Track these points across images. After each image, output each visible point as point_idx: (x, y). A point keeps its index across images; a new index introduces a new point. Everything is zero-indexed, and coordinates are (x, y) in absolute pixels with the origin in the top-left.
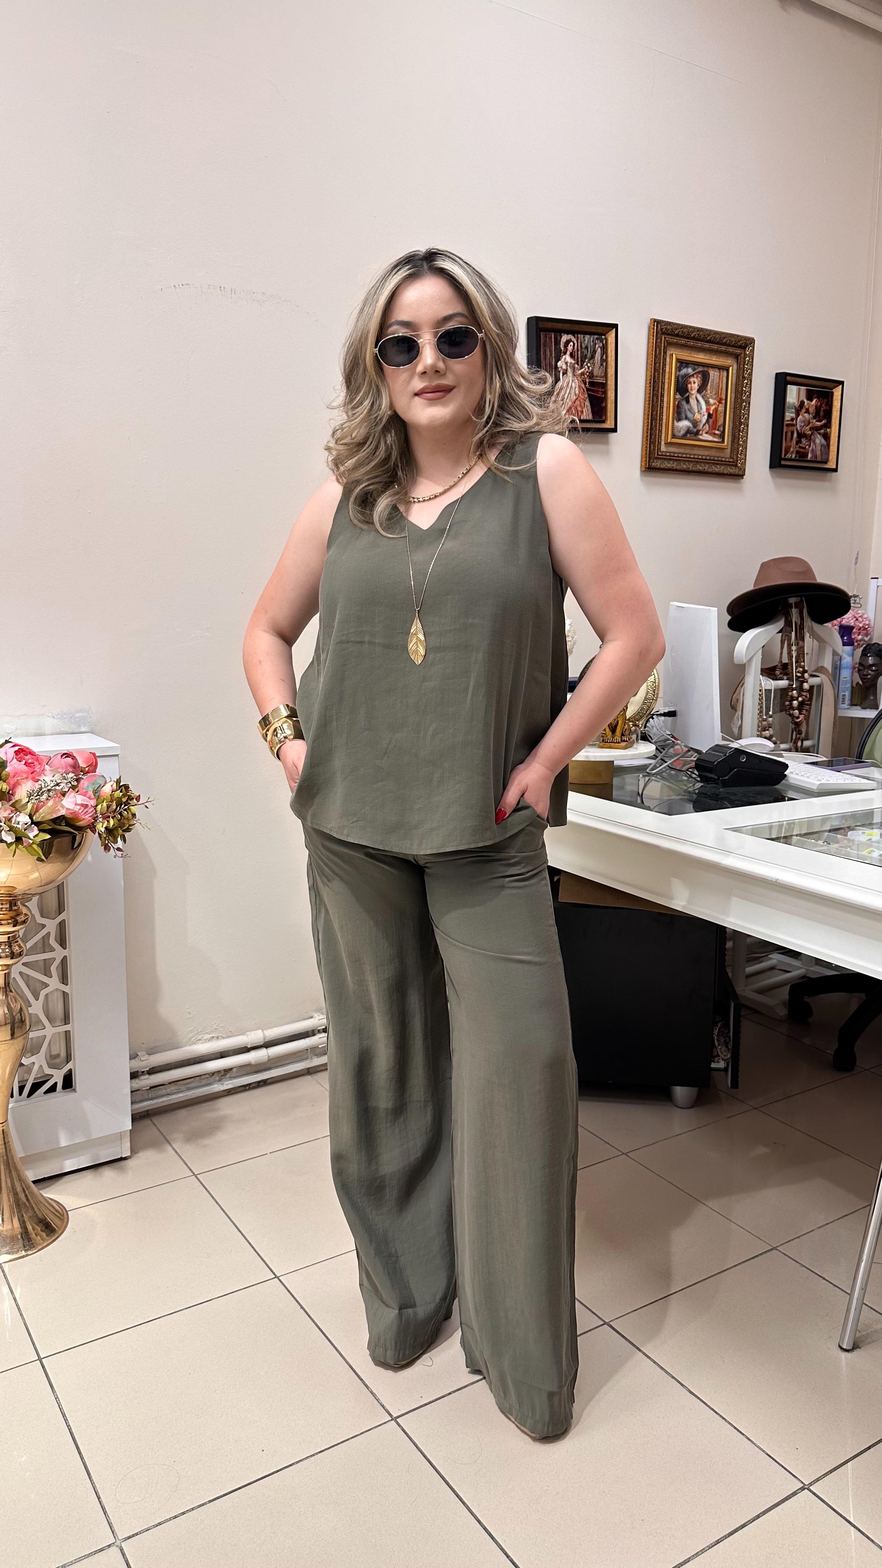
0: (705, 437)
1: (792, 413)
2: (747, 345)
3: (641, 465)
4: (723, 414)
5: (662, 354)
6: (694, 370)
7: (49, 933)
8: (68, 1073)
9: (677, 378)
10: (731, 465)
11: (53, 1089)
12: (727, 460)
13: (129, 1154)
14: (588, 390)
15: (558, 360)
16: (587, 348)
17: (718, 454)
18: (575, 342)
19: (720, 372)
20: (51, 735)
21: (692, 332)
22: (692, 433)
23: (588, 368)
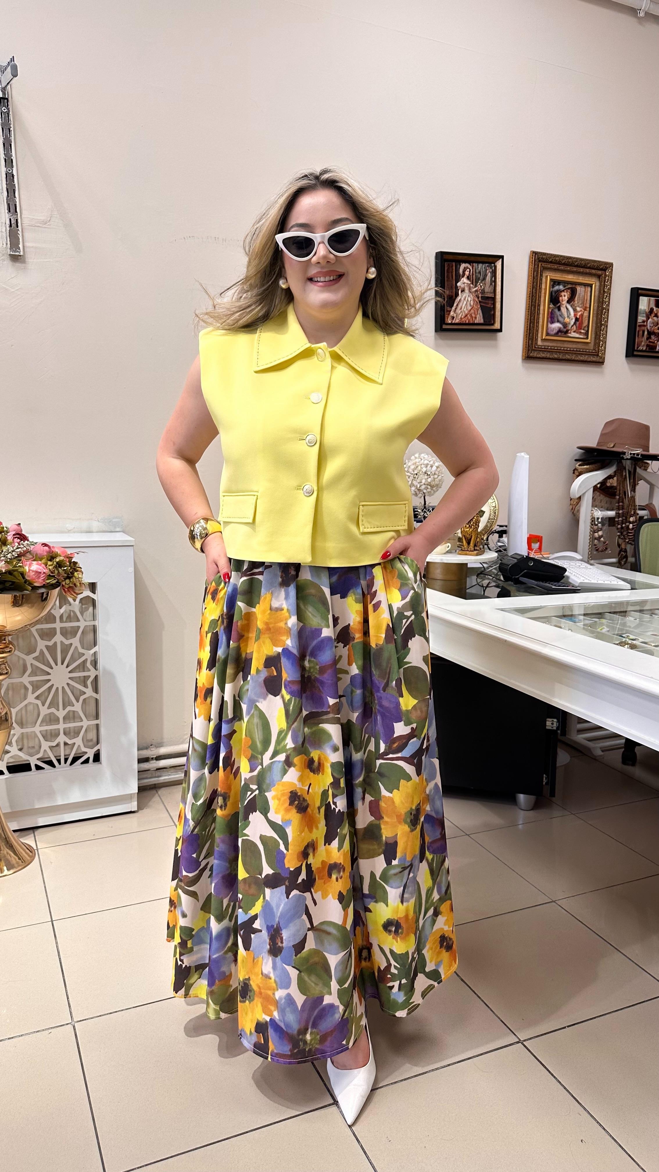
0: (573, 334)
1: (643, 317)
2: (607, 268)
3: (523, 355)
4: (587, 318)
5: (539, 276)
6: (564, 287)
7: (87, 659)
8: (98, 752)
9: (551, 293)
10: (594, 355)
11: (87, 761)
12: (591, 351)
13: (136, 809)
14: (480, 302)
15: (457, 281)
16: (480, 272)
17: (583, 347)
18: (471, 269)
19: (585, 289)
20: (97, 532)
21: (563, 260)
22: (564, 332)
23: (481, 287)
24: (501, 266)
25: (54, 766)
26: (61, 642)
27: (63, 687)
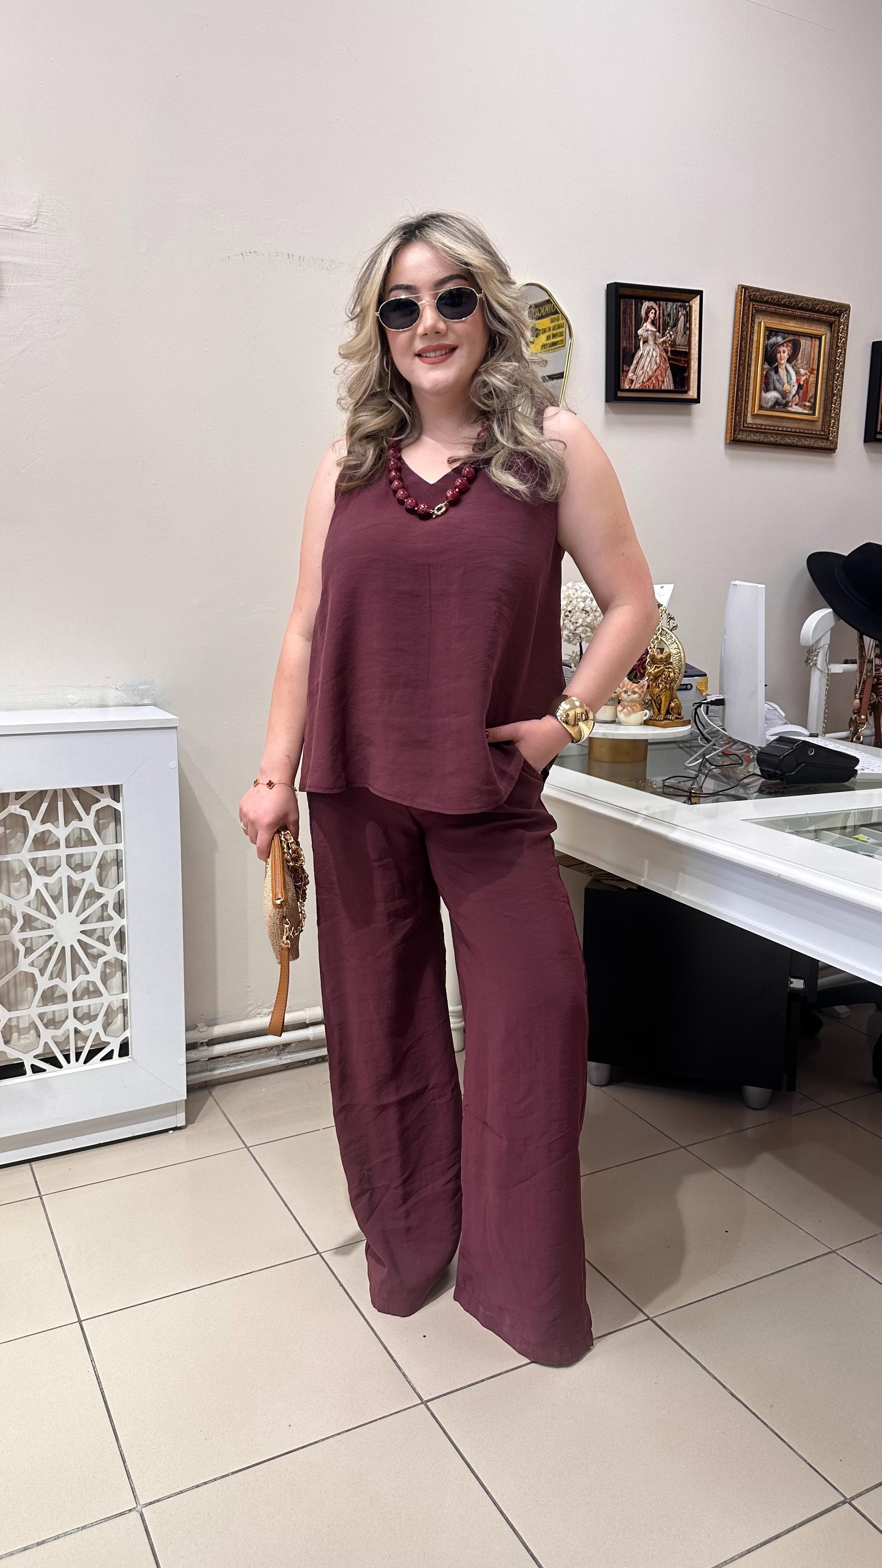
0: (795, 408)
2: (842, 312)
3: (726, 438)
4: (814, 385)
5: (750, 321)
6: (784, 339)
7: (107, 902)
8: (126, 1041)
9: (766, 348)
10: (823, 439)
11: (109, 1056)
12: (818, 433)
13: (184, 1124)
14: (669, 359)
15: (637, 328)
17: (809, 427)
18: (657, 309)
19: (812, 341)
20: (115, 706)
21: (782, 299)
22: (781, 404)
23: (671, 336)
24: (698, 306)
25: (60, 1066)
26: (68, 876)
27: (72, 946)
